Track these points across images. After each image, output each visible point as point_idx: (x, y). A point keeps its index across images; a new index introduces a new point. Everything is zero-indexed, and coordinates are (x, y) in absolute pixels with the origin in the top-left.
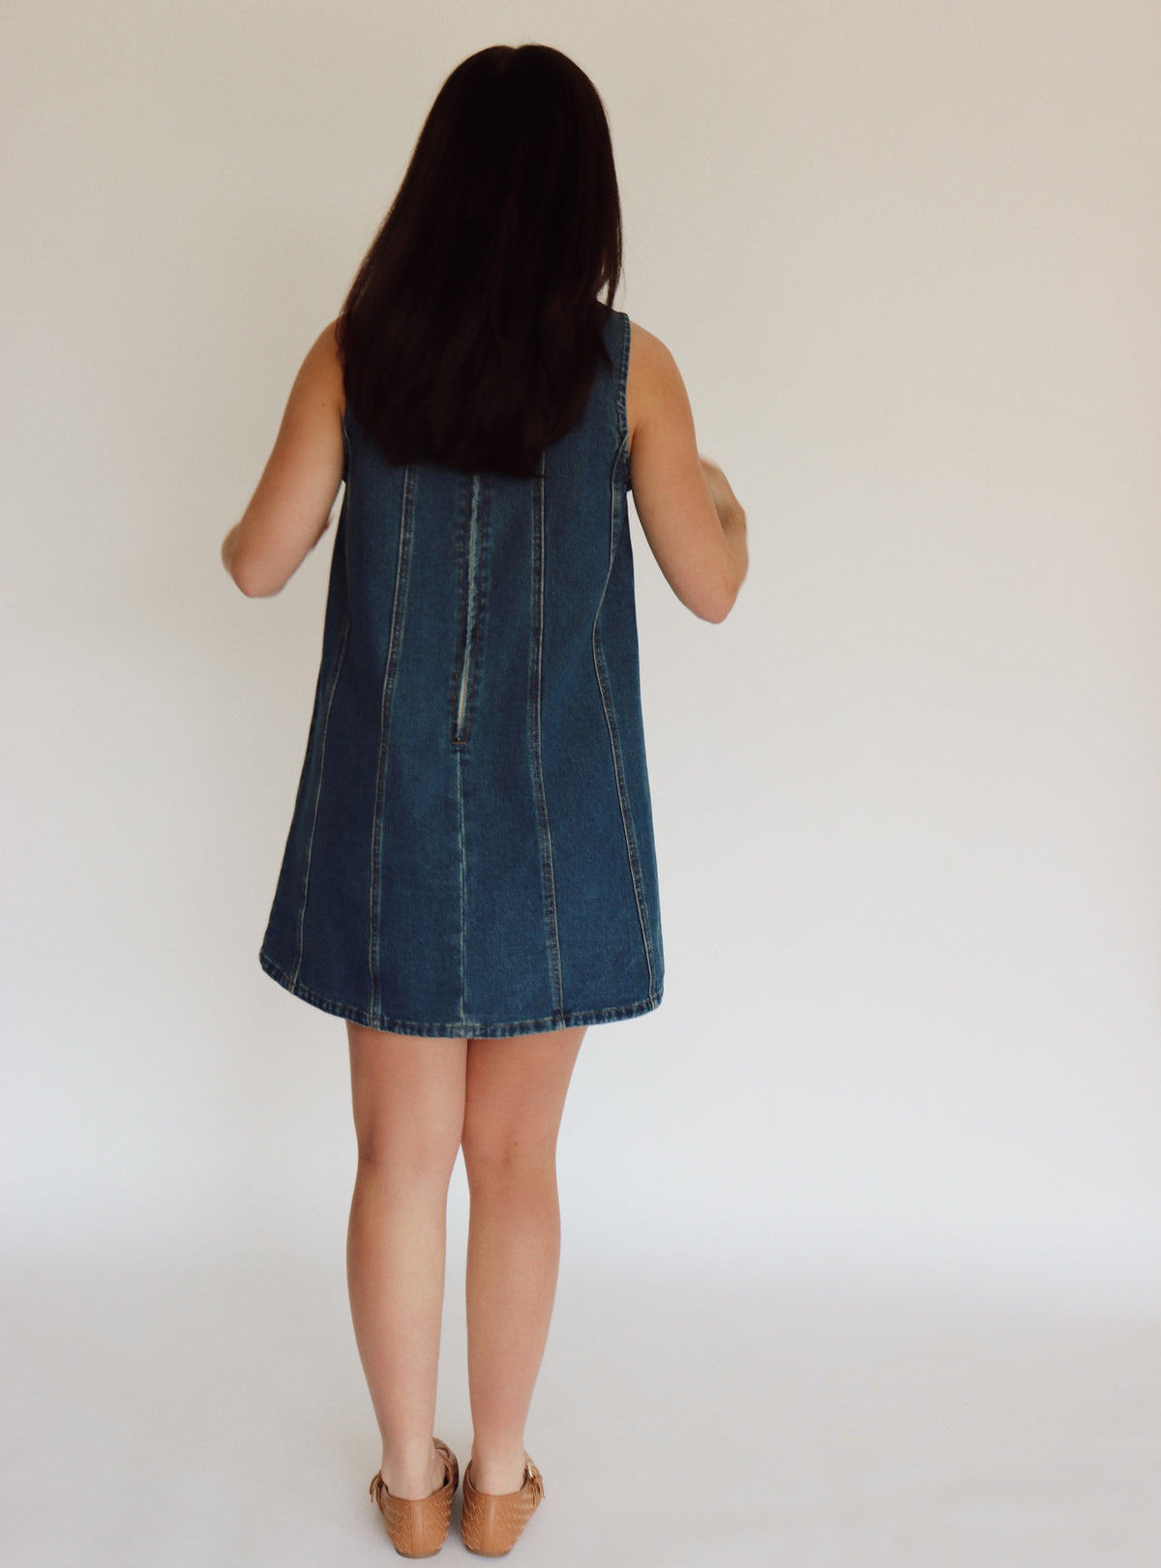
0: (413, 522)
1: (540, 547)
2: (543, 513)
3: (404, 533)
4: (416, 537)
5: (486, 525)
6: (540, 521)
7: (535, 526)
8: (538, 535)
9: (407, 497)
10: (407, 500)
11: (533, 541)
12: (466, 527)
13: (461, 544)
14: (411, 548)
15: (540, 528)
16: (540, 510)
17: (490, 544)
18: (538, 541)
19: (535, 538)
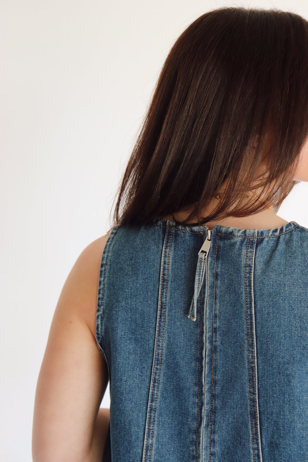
0: (156, 428)
1: (259, 457)
2: (259, 426)
3: (147, 439)
4: (158, 441)
5: (213, 432)
6: (256, 434)
7: (253, 439)
8: (256, 446)
9: (151, 405)
10: (151, 408)
11: (252, 451)
12: (197, 432)
13: (194, 448)
14: (153, 452)
15: (257, 440)
16: (256, 424)
17: (217, 449)
18: (256, 452)
19: (254, 449)
